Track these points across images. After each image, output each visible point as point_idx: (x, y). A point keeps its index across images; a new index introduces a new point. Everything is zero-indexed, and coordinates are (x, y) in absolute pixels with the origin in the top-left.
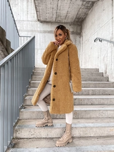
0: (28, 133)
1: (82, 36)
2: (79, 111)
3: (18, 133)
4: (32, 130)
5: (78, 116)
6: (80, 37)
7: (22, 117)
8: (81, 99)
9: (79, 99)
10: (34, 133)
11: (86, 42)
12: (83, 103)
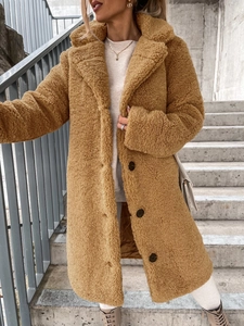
0: (72, 319)
1: (223, 8)
2: (221, 246)
3: (44, 318)
4: (83, 313)
5: (219, 261)
6: (216, 10)
7: (58, 258)
8: (226, 205)
9: (220, 203)
10: (89, 319)
11: (234, 24)
12: (230, 216)
